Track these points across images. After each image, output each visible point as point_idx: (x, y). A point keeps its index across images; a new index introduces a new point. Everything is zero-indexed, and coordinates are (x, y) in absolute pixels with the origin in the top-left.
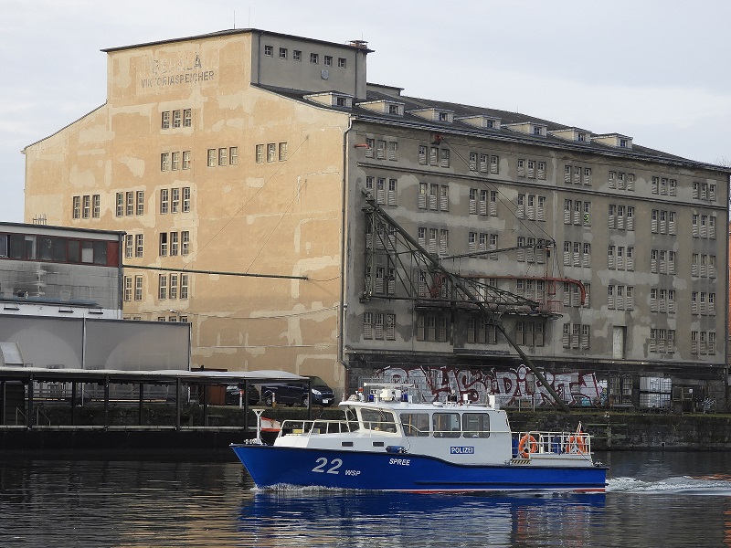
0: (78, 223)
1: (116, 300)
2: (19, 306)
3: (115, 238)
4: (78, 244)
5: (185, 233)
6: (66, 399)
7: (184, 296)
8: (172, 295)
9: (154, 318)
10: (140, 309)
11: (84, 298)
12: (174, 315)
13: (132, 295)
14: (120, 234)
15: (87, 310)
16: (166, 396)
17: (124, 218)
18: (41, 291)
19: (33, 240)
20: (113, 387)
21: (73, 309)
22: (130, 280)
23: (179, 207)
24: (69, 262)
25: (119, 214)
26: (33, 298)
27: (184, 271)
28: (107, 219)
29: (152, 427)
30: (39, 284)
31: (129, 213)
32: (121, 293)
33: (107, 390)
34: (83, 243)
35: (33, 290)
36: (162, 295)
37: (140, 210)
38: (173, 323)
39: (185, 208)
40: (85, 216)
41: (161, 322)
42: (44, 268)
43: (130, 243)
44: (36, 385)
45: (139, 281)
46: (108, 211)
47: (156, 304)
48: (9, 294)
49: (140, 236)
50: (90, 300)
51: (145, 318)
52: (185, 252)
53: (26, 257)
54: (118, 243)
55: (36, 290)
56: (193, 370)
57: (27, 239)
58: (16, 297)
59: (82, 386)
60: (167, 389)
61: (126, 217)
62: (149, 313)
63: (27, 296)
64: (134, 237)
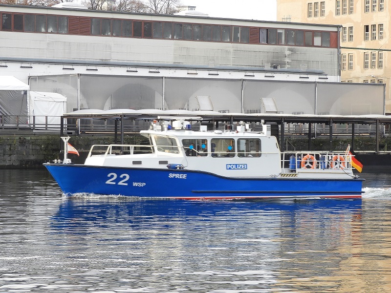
0: (311, 20)
1: (336, 70)
2: (274, 75)
3: (335, 29)
4: (311, 34)
5: (381, 25)
6: (305, 134)
7: (380, 66)
8: (373, 66)
9: (361, 81)
10: (352, 76)
11: (316, 69)
12: (374, 79)
13: (346, 67)
14: (338, 27)
15: (318, 77)
16: (369, 131)
17: (341, 16)
18: (288, 65)
19: (283, 32)
20: (335, 126)
21: (309, 76)
22: (345, 57)
23: (376, 8)
24: (306, 45)
25: (337, 14)
26: (283, 69)
27: (380, 50)
28: (330, 17)
29: (360, 152)
30: (287, 60)
31: (344, 13)
32: (339, 65)
33: (331, 128)
34: (315, 33)
35: (283, 64)
36: (366, 67)
37: (351, 11)
38: (373, 84)
39: (381, 9)
40: (316, 15)
41: (365, 83)
42: (289, 50)
43: (345, 33)
44: (286, 125)
45: (351, 57)
46: (331, 12)
47: (362, 72)
48: (268, 67)
49: (351, 28)
50: (319, 70)
51: (355, 81)
52: (381, 38)
53: (278, 43)
54: (337, 33)
55: (285, 64)
56: (387, 114)
57: (279, 31)
58: (272, 69)
59: (315, 126)
60: (370, 127)
61: (342, 16)
62: (358, 78)
63: (279, 68)
64: (347, 28)
